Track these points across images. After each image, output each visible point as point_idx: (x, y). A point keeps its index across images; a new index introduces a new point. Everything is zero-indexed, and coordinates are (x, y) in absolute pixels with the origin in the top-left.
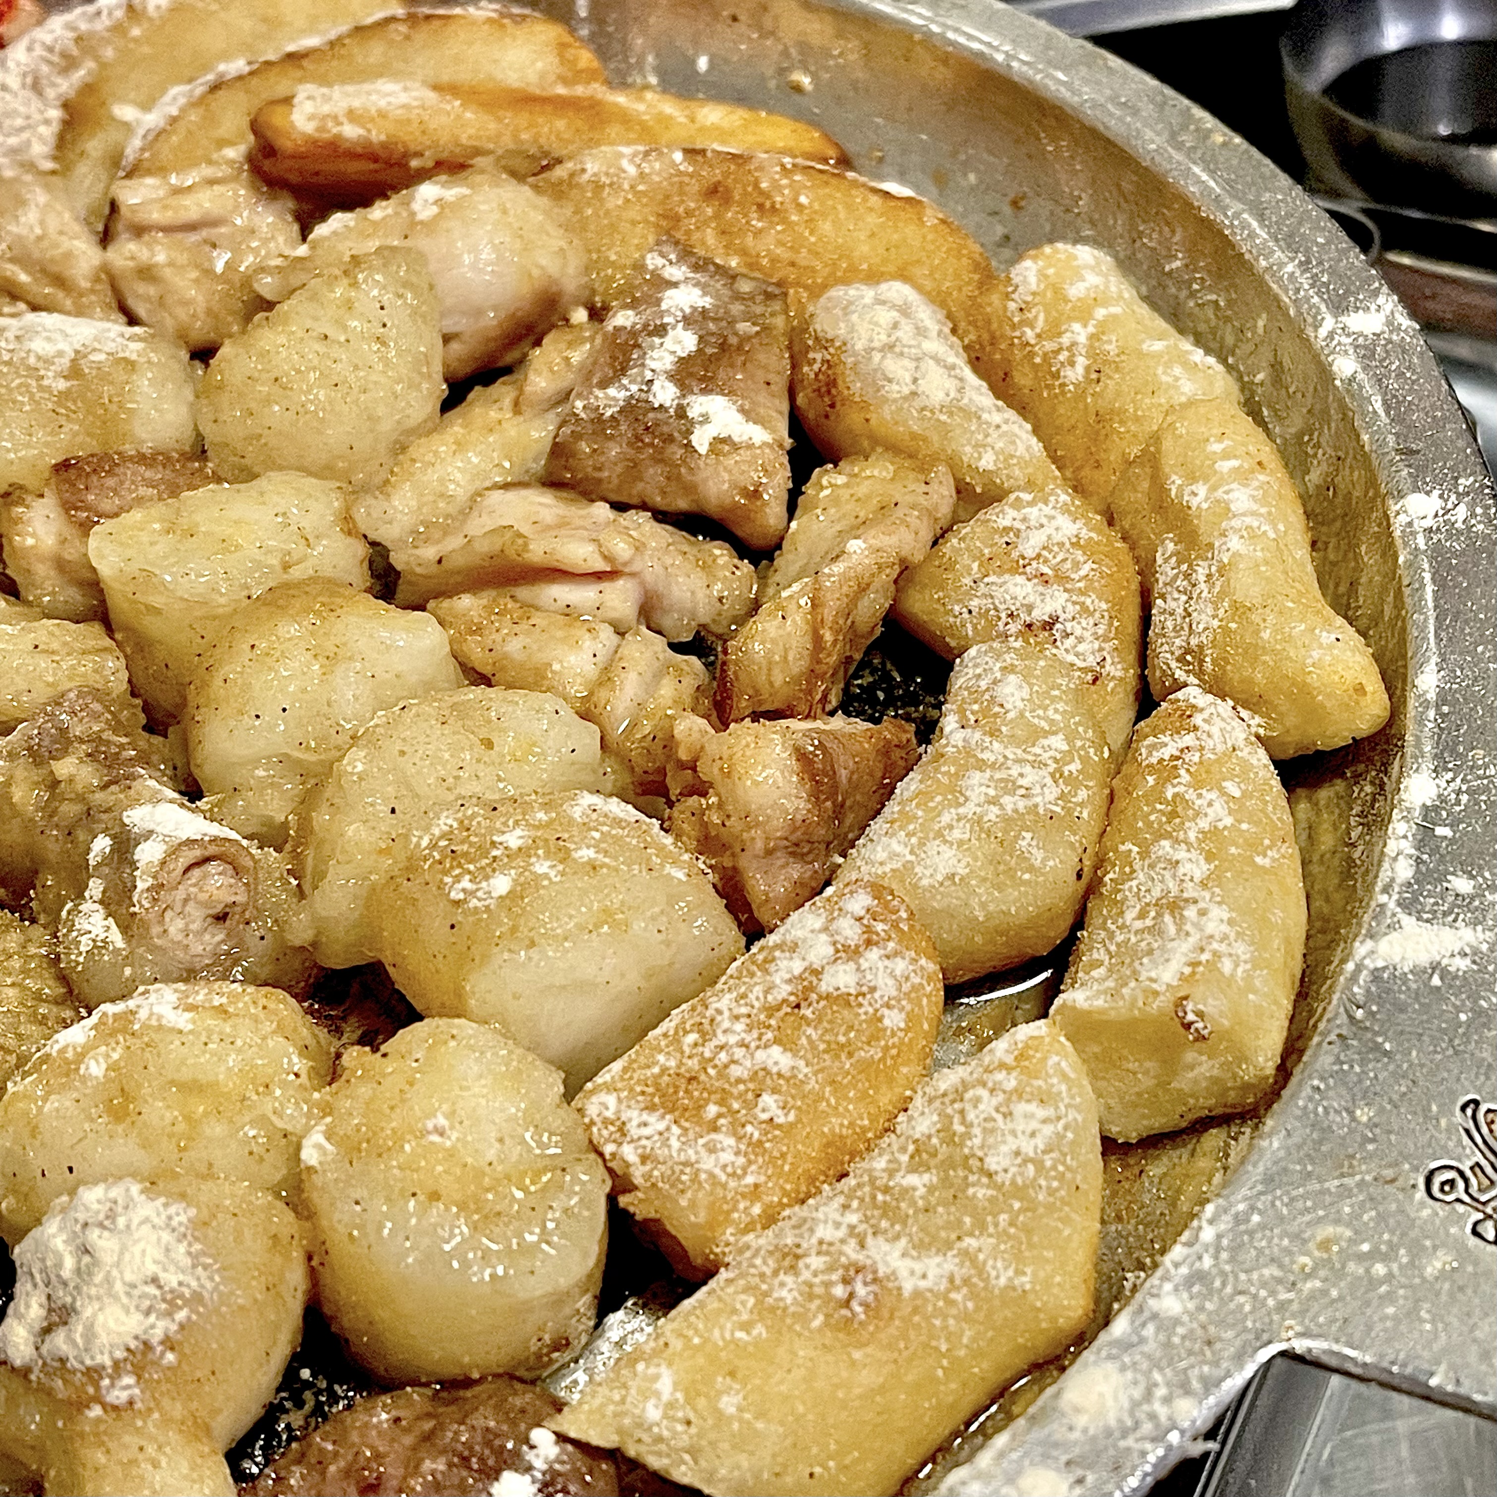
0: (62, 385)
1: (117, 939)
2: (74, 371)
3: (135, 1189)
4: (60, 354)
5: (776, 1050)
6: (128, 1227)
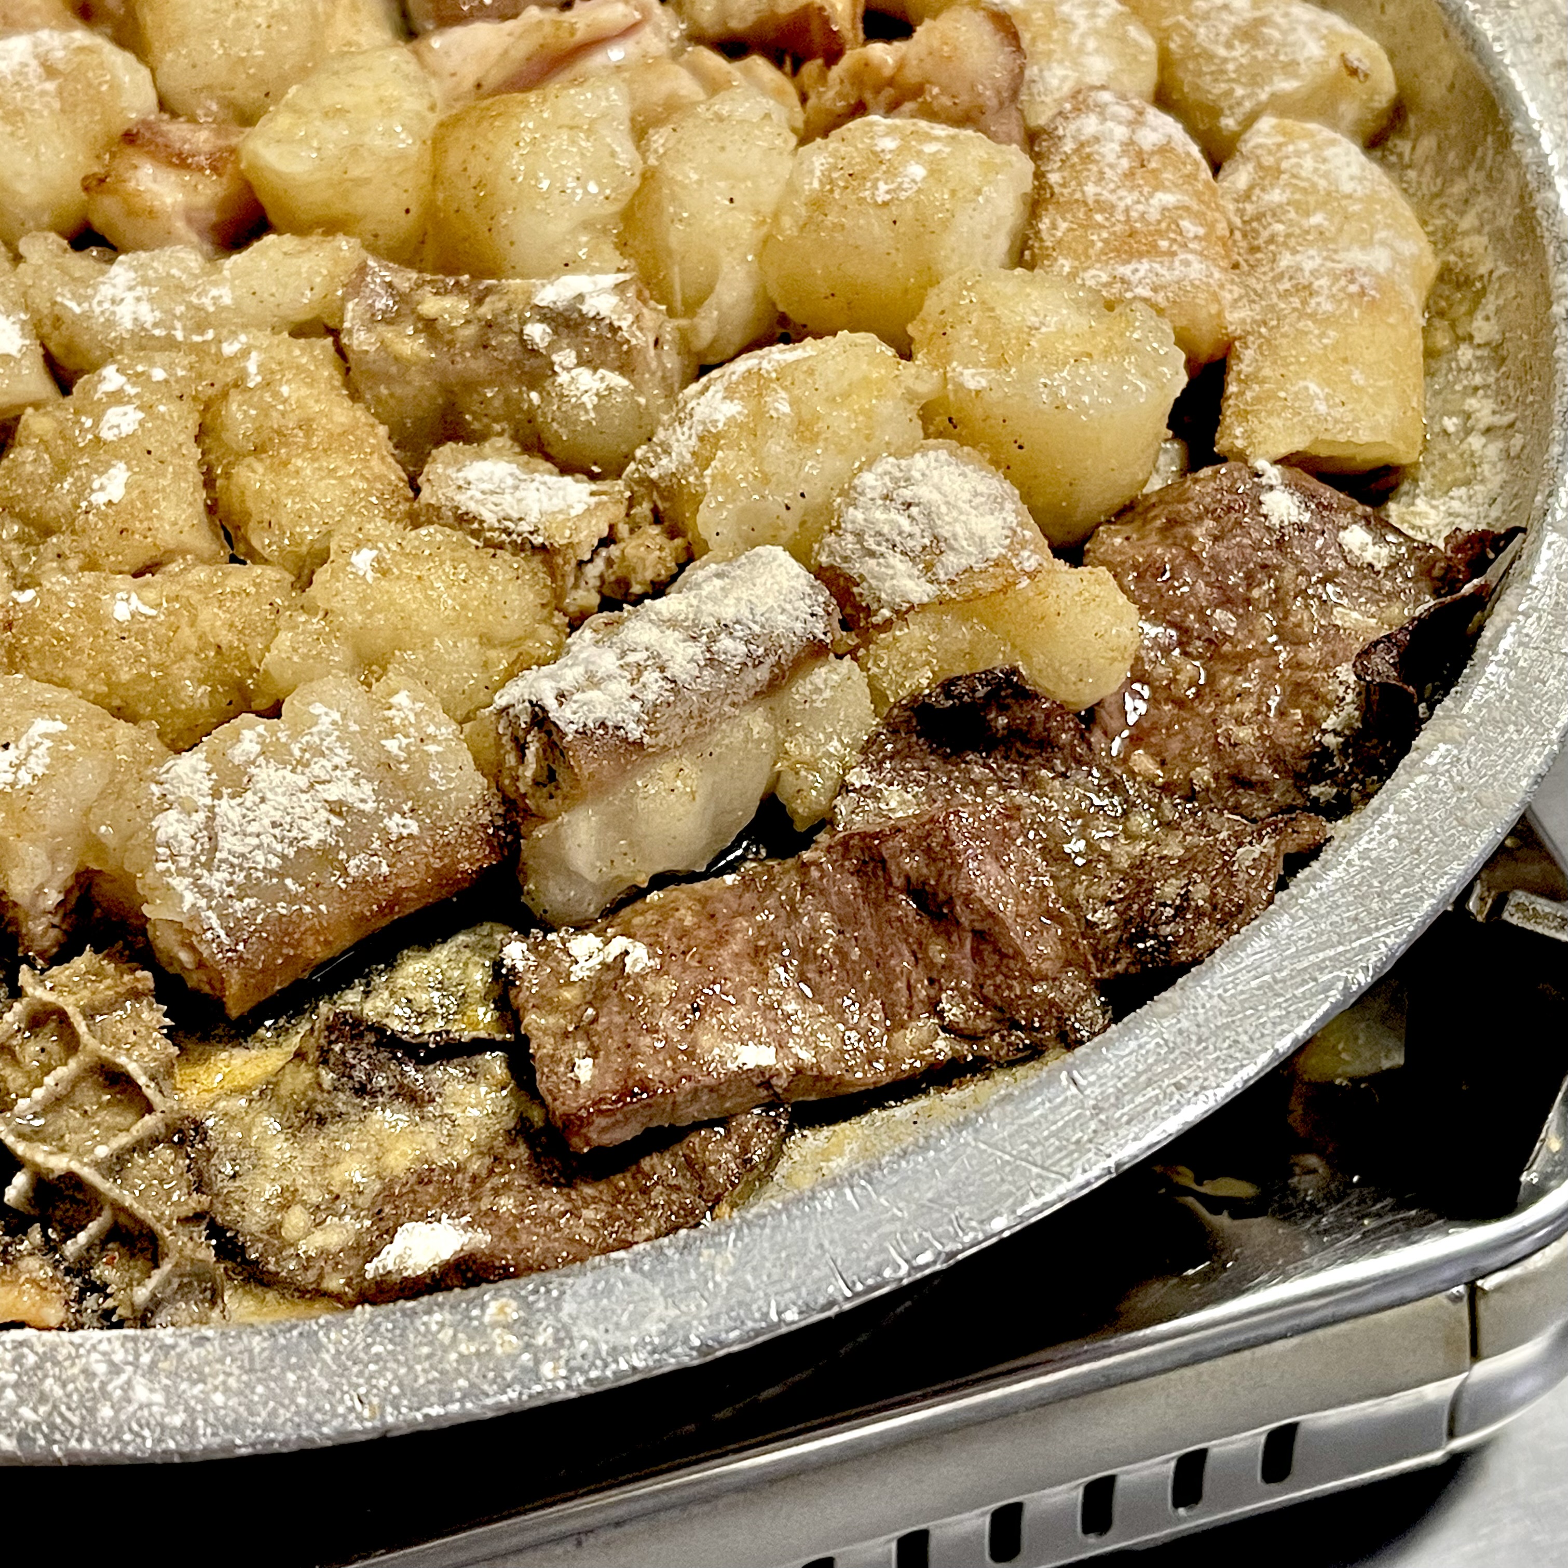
2: (51, 71)
4: (25, 64)
5: (1159, 195)
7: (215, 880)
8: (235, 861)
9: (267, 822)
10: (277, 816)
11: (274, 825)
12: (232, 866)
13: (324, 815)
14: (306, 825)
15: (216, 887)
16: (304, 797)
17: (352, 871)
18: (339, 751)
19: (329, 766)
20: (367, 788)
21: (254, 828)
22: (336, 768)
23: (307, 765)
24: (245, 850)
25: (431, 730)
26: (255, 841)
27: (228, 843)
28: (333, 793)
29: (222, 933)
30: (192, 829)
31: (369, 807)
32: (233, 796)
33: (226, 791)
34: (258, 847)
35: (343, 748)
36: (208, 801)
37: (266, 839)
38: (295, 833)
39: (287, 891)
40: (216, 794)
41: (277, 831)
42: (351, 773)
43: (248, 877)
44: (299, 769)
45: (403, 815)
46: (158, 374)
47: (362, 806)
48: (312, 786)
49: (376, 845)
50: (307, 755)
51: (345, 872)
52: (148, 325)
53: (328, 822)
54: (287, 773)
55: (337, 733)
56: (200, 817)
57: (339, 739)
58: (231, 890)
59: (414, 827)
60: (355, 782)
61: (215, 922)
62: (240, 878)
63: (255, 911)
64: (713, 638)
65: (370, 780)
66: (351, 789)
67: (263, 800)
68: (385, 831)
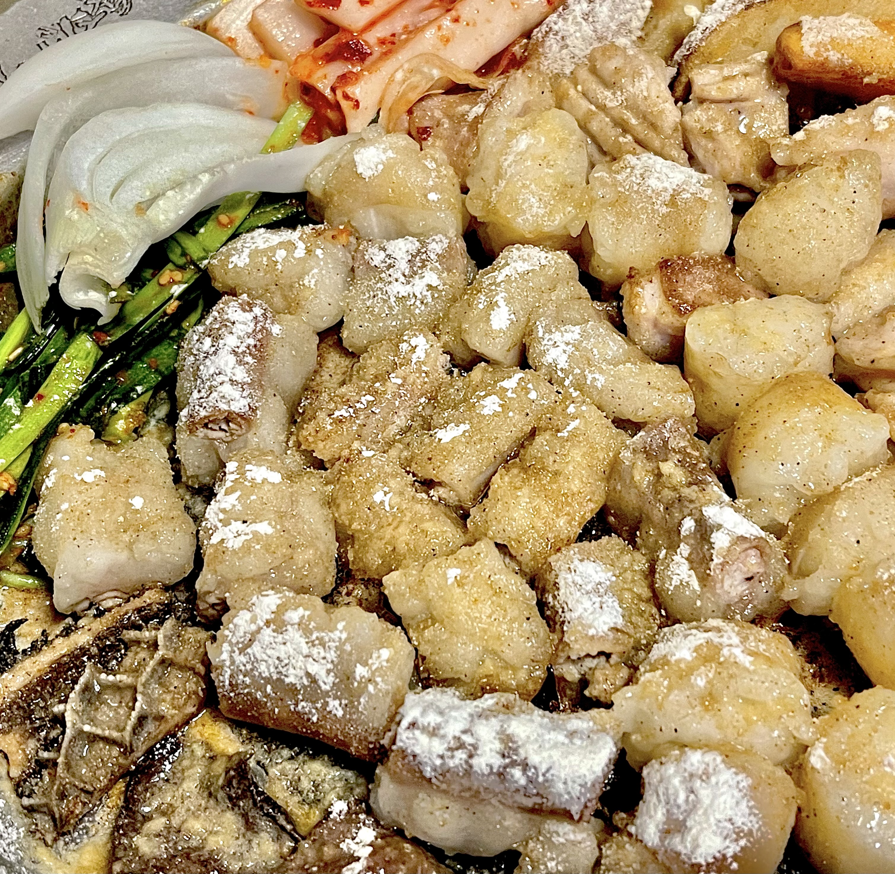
0: (664, 210)
1: (695, 584)
2: (673, 202)
3: (719, 759)
4: (665, 190)
6: (717, 783)
7: (240, 659)
8: (252, 659)
9: (277, 654)
10: (283, 656)
11: (278, 658)
12: (250, 659)
13: (302, 673)
14: (291, 671)
15: (237, 662)
16: (301, 658)
17: (300, 707)
18: (332, 652)
19: (323, 654)
20: (331, 679)
21: (269, 652)
22: (324, 658)
23: (314, 646)
24: (259, 658)
25: (379, 679)
26: (266, 658)
27: (256, 649)
28: (314, 669)
29: (227, 683)
30: (247, 629)
31: (324, 687)
32: (274, 631)
33: (272, 626)
34: (266, 661)
35: (335, 652)
36: (262, 624)
37: (270, 661)
38: (283, 670)
39: (266, 689)
40: (268, 623)
41: (277, 662)
42: (330, 666)
43: (252, 670)
44: (310, 644)
45: (340, 704)
46: (533, 395)
47: (322, 684)
48: (307, 656)
49: (319, 705)
50: (317, 642)
51: (296, 705)
52: (559, 367)
53: (301, 678)
54: (303, 641)
55: (338, 644)
56: (253, 627)
57: (336, 647)
58: (243, 668)
59: (340, 713)
60: (328, 672)
61: (227, 676)
62: (249, 667)
63: (248, 686)
64: (514, 764)
65: (336, 676)
66: (323, 673)
67: (285, 644)
68: (326, 704)
